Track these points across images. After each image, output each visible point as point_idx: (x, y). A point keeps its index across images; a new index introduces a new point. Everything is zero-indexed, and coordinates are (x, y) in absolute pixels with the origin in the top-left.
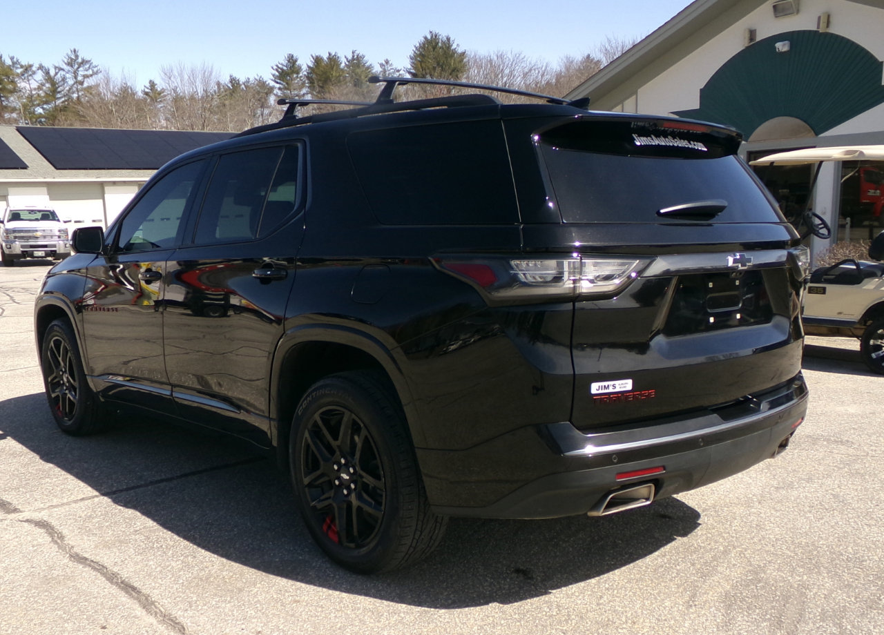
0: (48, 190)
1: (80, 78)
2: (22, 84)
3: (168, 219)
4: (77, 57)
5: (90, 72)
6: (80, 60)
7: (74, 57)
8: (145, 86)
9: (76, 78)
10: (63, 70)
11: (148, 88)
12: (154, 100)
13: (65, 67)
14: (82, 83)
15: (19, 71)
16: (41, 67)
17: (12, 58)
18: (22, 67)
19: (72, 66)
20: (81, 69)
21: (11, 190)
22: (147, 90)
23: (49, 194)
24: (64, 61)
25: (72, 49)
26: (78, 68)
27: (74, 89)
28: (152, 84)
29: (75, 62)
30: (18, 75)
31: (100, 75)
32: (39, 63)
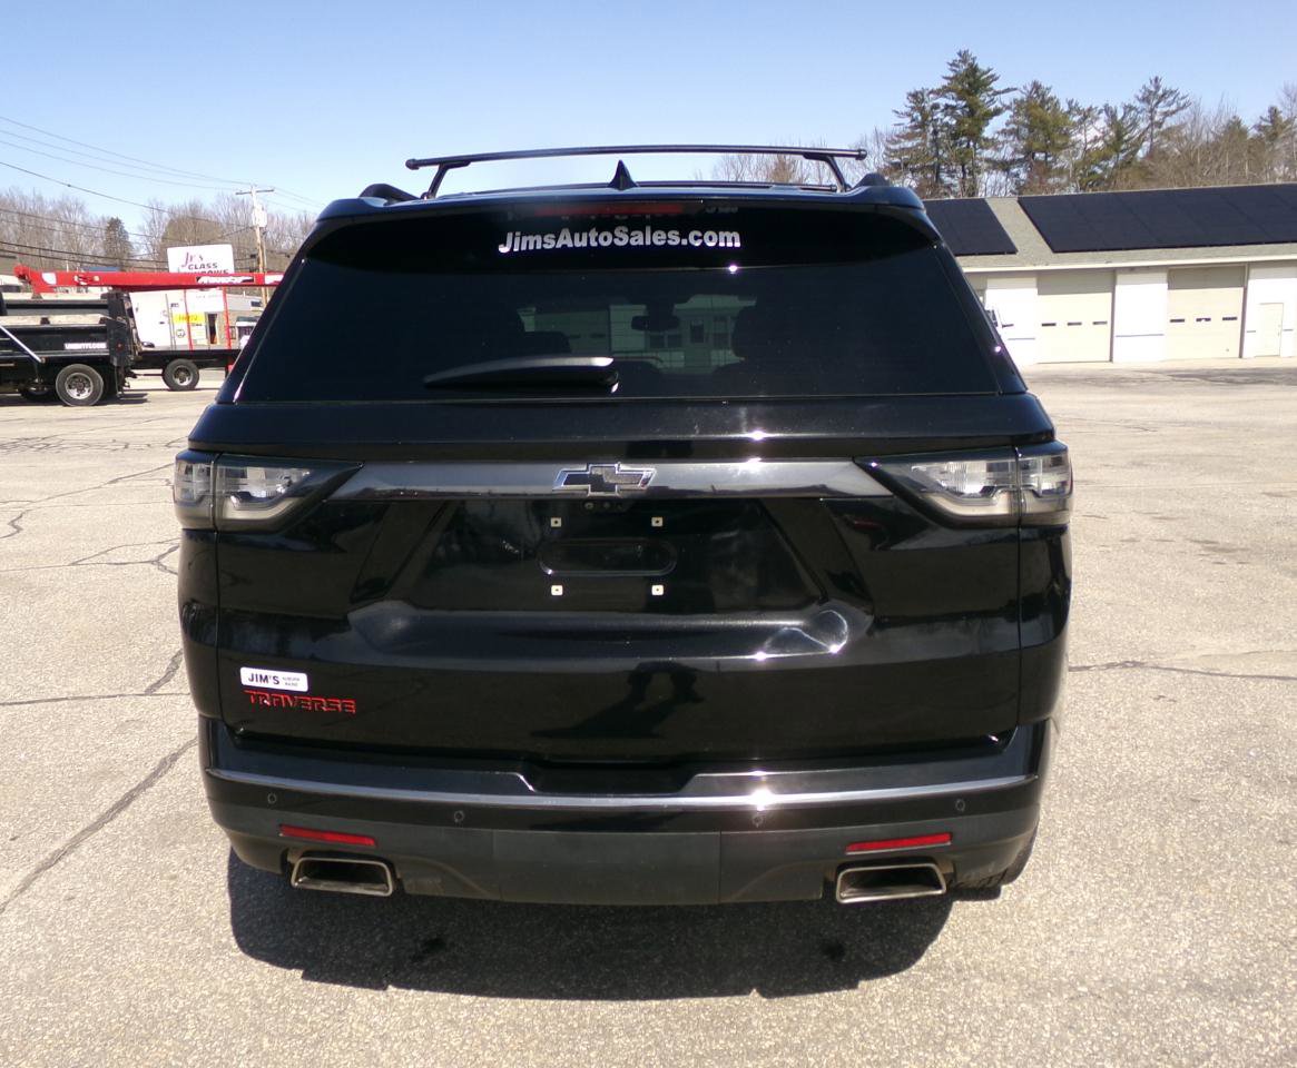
0: (1038, 281)
1: (1157, 118)
2: (1077, 136)
3: (1208, 320)
4: (1157, 88)
5: (1174, 107)
6: (1160, 92)
7: (1153, 89)
8: (1261, 118)
9: (1152, 118)
10: (1135, 109)
11: (1265, 120)
12: (1273, 137)
13: (1138, 104)
14: (1159, 124)
15: (1076, 119)
16: (1107, 109)
17: (1070, 103)
18: (1079, 112)
19: (1149, 102)
20: (1161, 104)
21: (991, 282)
22: (1264, 123)
23: (1038, 286)
24: (1137, 97)
25: (1153, 78)
26: (1158, 103)
27: (1148, 135)
28: (1274, 112)
29: (1154, 95)
30: (1074, 125)
31: (1187, 110)
32: (1105, 103)
